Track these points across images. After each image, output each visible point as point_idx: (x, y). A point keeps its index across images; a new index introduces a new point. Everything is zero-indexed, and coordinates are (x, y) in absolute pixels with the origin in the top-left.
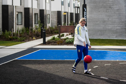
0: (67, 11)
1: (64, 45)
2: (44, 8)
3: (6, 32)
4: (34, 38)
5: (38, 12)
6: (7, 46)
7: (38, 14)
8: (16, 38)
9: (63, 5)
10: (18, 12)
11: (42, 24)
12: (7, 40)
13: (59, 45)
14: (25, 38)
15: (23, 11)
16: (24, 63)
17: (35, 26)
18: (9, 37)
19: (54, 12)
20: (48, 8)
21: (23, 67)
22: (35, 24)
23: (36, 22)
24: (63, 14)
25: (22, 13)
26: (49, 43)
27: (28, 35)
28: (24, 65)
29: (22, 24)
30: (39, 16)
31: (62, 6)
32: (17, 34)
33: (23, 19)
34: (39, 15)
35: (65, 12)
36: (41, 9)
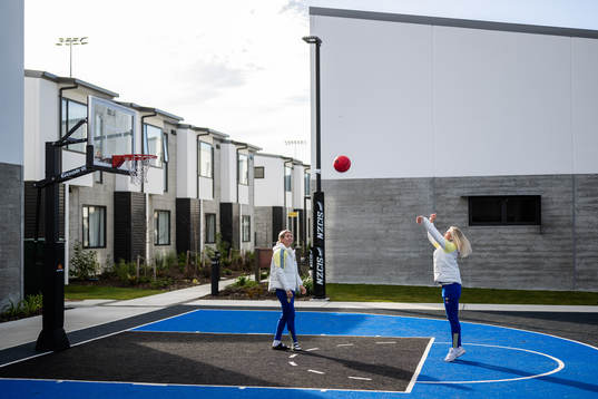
0: (302, 208)
1: (265, 299)
2: (233, 200)
3: (123, 263)
4: (195, 281)
5: (215, 210)
6: (119, 300)
7: (215, 215)
8: (148, 281)
9: (290, 190)
10: (159, 211)
11: (225, 243)
12: (123, 286)
13: (251, 298)
14: (170, 279)
15: (172, 207)
16: (145, 340)
17: (206, 249)
18: (129, 276)
19: (263, 209)
20: (244, 200)
21: (140, 346)
22: (207, 242)
23: (211, 239)
24: (289, 213)
25: (169, 212)
26: (228, 293)
27: (181, 272)
28: (142, 344)
29: (169, 244)
30: (218, 223)
31: (287, 193)
32: (152, 270)
33: (173, 231)
34: (218, 217)
35: (295, 211)
36: (224, 200)
